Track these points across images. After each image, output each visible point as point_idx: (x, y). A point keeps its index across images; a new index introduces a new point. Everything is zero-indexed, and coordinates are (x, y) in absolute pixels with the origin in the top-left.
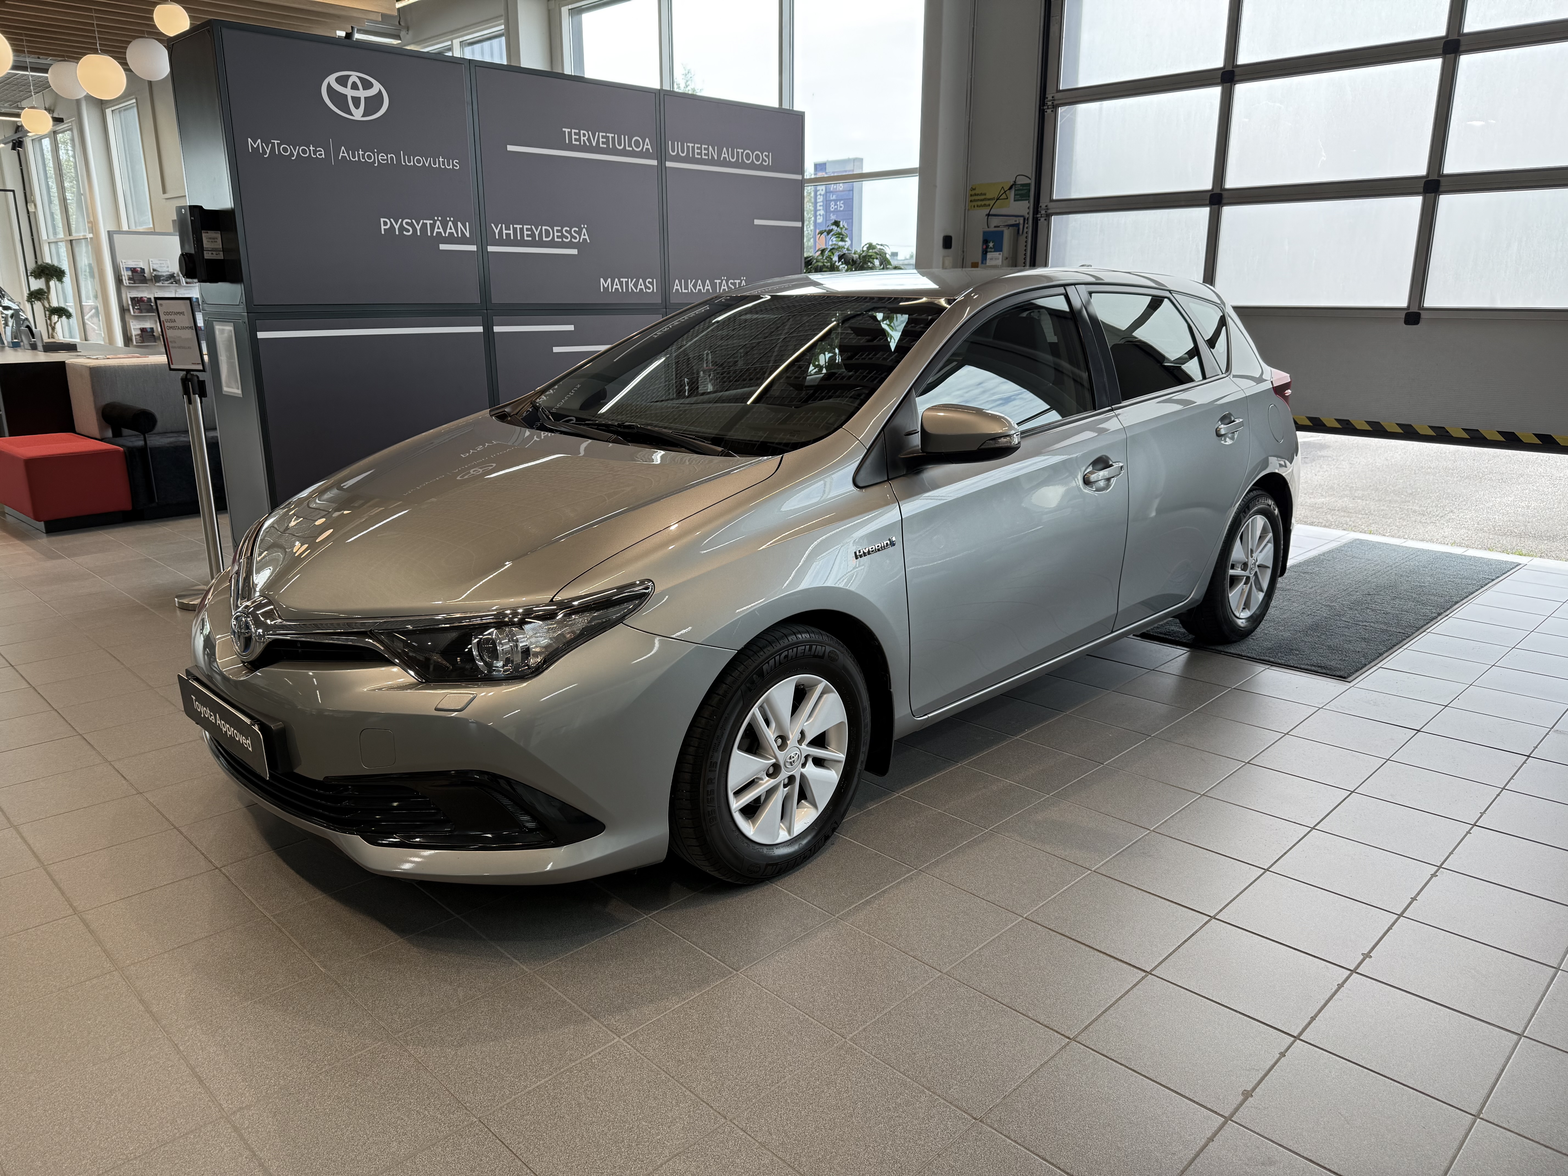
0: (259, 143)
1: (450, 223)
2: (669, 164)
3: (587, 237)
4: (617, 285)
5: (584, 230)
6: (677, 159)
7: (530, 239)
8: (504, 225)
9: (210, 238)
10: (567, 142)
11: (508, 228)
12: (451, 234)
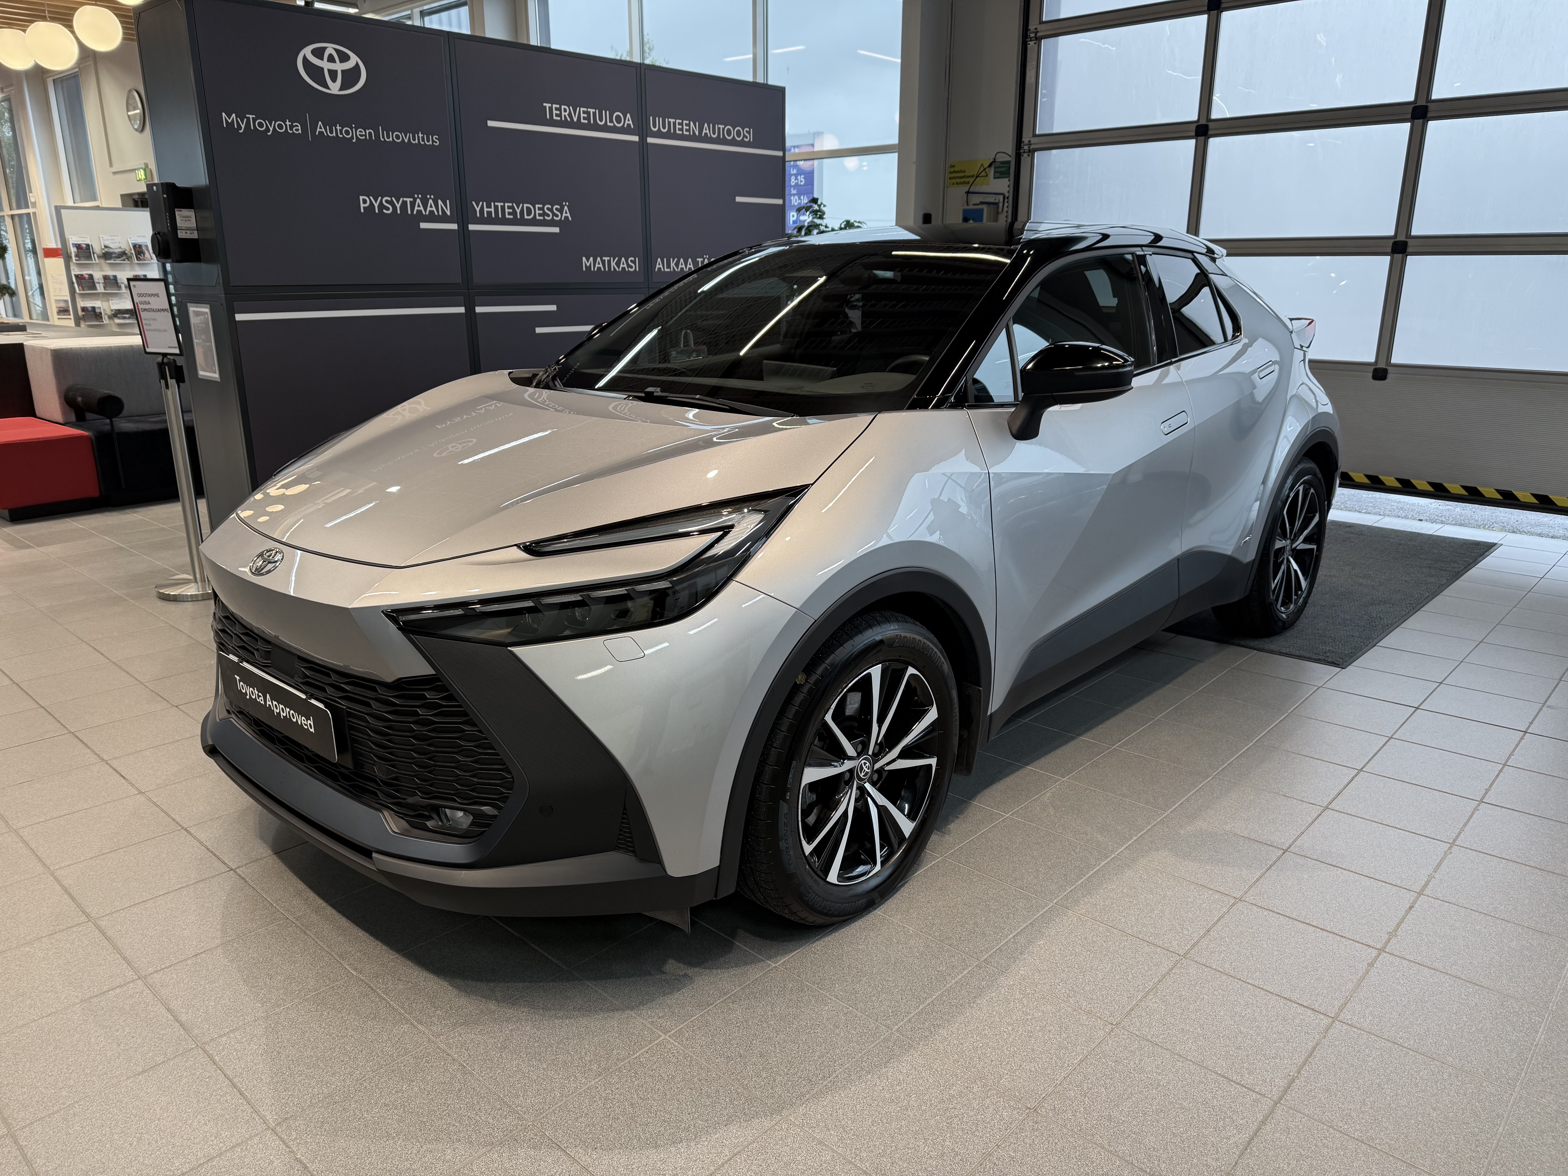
0: (233, 118)
1: (431, 201)
2: (650, 140)
3: (568, 215)
4: (599, 264)
5: (566, 208)
6: (659, 135)
7: (512, 217)
8: (485, 203)
9: (184, 217)
10: (548, 117)
11: (489, 206)
12: (431, 212)
